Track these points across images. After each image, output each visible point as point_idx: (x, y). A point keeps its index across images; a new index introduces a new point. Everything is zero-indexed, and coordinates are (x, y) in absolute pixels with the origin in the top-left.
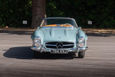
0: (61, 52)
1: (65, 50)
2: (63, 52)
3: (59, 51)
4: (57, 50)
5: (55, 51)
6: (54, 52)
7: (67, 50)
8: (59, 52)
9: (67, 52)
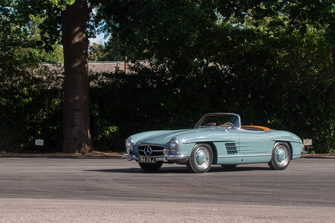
0: (148, 160)
1: (153, 158)
2: (150, 160)
3: (146, 159)
4: (144, 158)
5: (142, 159)
6: (141, 161)
7: (155, 158)
8: (146, 161)
9: (154, 161)
